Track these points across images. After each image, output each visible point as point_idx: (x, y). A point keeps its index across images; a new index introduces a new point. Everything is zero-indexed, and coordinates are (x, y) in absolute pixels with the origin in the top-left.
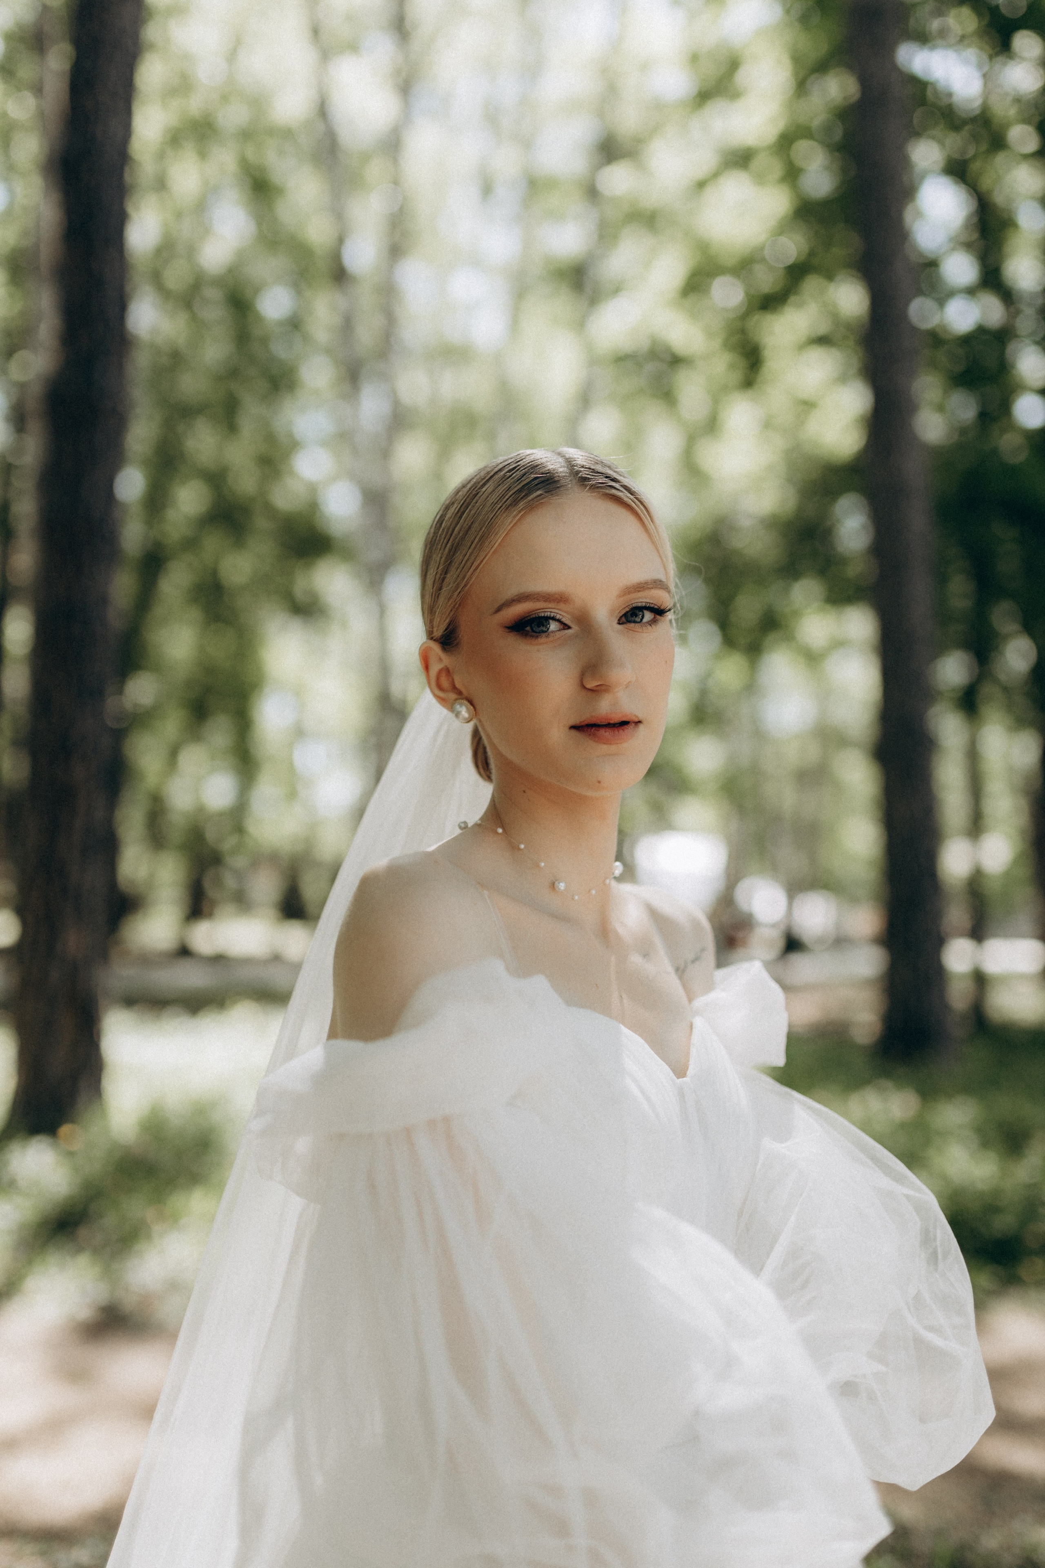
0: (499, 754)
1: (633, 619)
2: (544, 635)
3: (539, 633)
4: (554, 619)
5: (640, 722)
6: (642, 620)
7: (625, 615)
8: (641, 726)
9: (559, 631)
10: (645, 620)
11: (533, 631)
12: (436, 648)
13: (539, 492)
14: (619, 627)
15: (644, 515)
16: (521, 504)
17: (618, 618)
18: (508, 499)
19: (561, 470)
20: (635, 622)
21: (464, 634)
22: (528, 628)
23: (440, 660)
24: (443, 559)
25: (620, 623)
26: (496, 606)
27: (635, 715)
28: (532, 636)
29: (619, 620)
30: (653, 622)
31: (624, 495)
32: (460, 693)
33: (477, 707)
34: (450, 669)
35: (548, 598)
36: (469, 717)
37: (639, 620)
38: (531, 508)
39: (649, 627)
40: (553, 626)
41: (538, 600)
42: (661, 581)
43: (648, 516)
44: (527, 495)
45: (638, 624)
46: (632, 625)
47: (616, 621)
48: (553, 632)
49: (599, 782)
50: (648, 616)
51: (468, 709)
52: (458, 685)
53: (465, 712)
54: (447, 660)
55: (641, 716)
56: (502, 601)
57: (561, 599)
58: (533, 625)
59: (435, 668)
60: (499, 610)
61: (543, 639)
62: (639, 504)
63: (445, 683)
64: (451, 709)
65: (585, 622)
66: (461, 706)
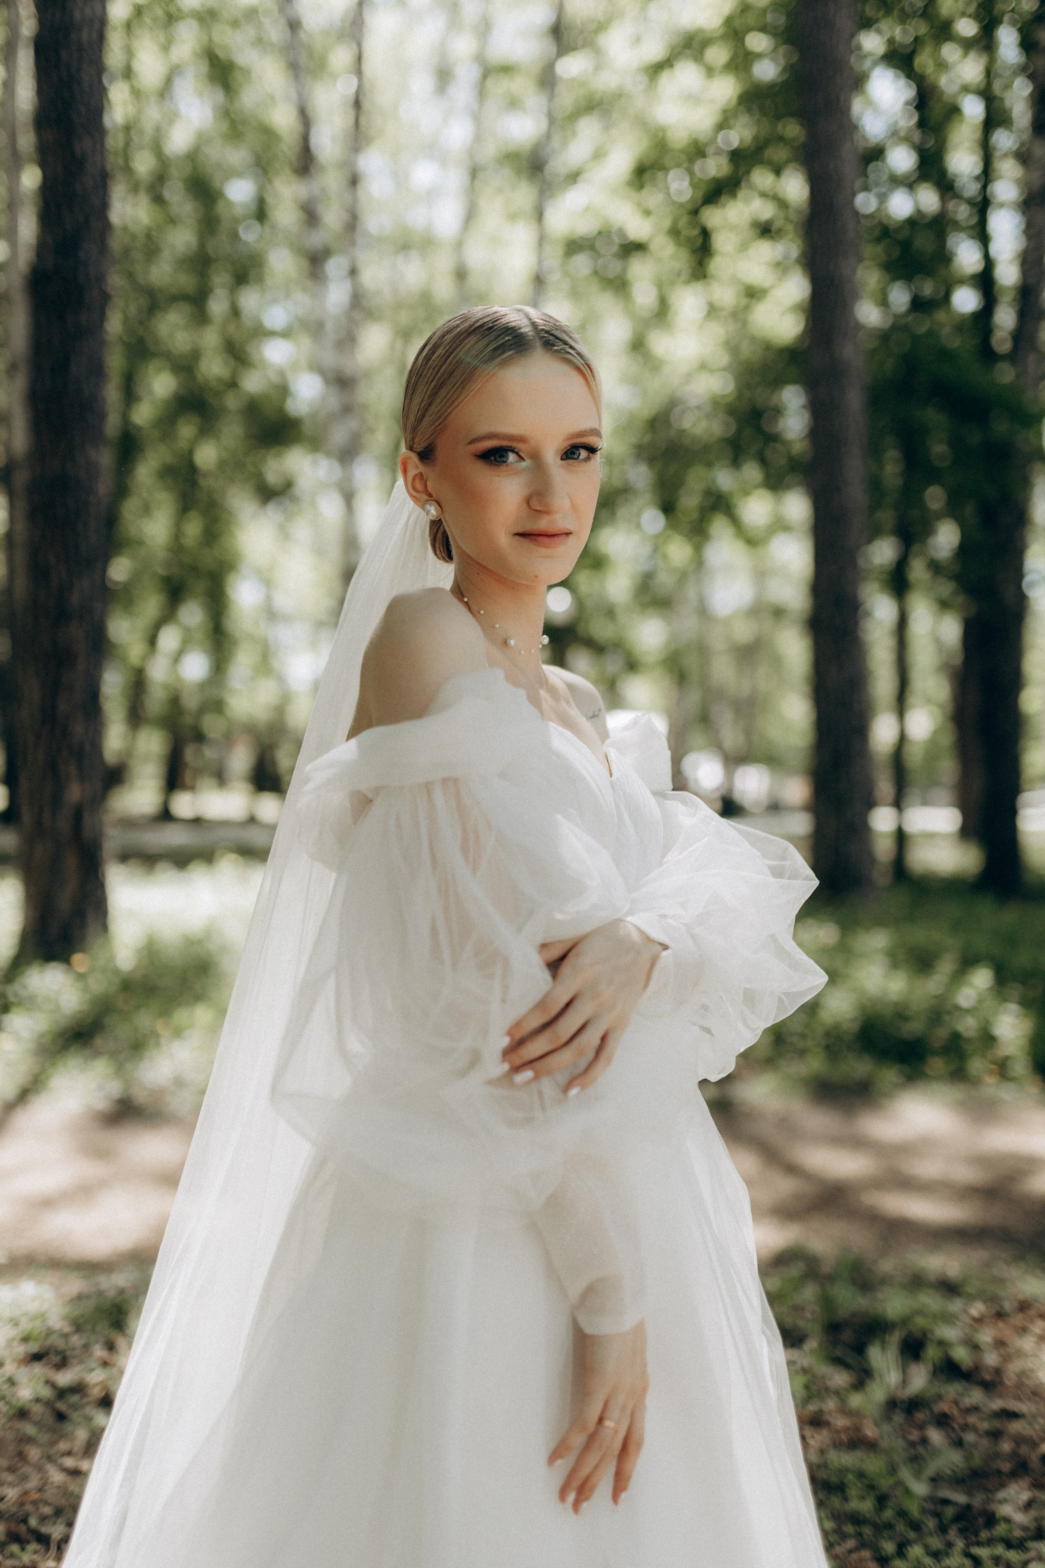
0: (459, 547)
1: (572, 456)
2: (504, 464)
3: (501, 462)
4: (513, 451)
5: (571, 533)
6: (578, 457)
7: (566, 453)
8: (571, 536)
9: (516, 462)
10: (581, 457)
11: (496, 461)
12: (414, 458)
13: (511, 353)
14: (561, 462)
15: (589, 375)
16: (497, 361)
17: (561, 455)
18: (485, 355)
19: (530, 334)
20: (573, 458)
21: (441, 453)
22: (492, 458)
23: (417, 467)
24: (429, 392)
25: (562, 459)
26: (470, 440)
27: (567, 529)
28: (496, 465)
29: (561, 457)
30: (588, 459)
31: (578, 361)
32: (430, 495)
33: (443, 507)
34: (424, 474)
35: (512, 438)
36: (436, 516)
37: (576, 457)
38: (504, 364)
39: (584, 463)
40: (512, 457)
41: (504, 440)
42: (596, 430)
43: (591, 374)
44: (502, 353)
45: (575, 461)
46: (572, 461)
47: (559, 458)
48: (511, 463)
49: (536, 577)
50: (583, 454)
51: (435, 508)
52: (429, 489)
53: (434, 510)
54: (421, 468)
55: (572, 529)
56: (475, 437)
57: (522, 439)
58: (496, 456)
59: (412, 473)
60: (472, 442)
61: (503, 468)
62: (588, 369)
63: (419, 486)
64: (423, 507)
65: (536, 456)
66: (430, 506)
